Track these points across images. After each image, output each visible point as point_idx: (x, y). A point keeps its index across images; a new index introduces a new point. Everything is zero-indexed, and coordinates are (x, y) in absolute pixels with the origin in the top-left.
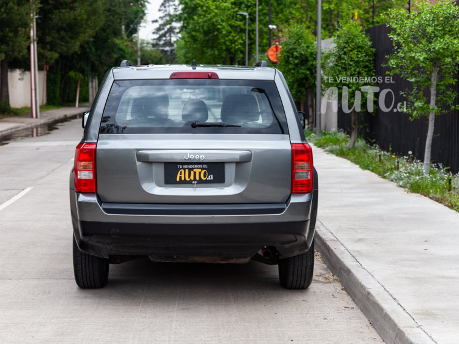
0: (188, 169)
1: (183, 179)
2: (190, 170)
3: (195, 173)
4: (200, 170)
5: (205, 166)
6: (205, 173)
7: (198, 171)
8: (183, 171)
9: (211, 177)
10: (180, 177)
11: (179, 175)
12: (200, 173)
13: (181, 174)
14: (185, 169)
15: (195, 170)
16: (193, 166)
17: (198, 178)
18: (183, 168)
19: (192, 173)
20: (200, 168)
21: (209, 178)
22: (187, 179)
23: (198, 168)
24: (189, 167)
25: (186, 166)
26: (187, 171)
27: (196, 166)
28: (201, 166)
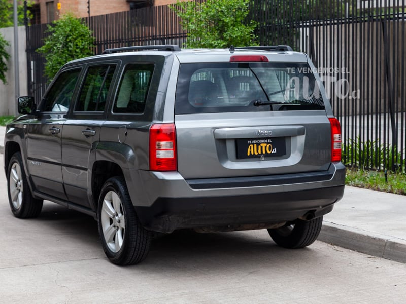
0: (256, 144)
1: (252, 153)
2: (258, 145)
3: (262, 147)
4: (266, 145)
5: (270, 141)
6: (270, 146)
7: (264, 145)
8: (252, 146)
9: (275, 151)
10: (250, 152)
11: (249, 150)
12: (266, 147)
13: (250, 149)
14: (253, 144)
15: (261, 145)
16: (260, 141)
17: (264, 152)
18: (252, 144)
19: (260, 147)
20: (266, 143)
21: (273, 152)
22: (256, 153)
23: (264, 143)
24: (257, 142)
25: (254, 142)
26: (255, 146)
27: (263, 141)
28: (266, 141)
